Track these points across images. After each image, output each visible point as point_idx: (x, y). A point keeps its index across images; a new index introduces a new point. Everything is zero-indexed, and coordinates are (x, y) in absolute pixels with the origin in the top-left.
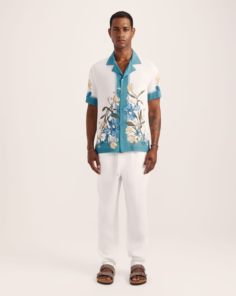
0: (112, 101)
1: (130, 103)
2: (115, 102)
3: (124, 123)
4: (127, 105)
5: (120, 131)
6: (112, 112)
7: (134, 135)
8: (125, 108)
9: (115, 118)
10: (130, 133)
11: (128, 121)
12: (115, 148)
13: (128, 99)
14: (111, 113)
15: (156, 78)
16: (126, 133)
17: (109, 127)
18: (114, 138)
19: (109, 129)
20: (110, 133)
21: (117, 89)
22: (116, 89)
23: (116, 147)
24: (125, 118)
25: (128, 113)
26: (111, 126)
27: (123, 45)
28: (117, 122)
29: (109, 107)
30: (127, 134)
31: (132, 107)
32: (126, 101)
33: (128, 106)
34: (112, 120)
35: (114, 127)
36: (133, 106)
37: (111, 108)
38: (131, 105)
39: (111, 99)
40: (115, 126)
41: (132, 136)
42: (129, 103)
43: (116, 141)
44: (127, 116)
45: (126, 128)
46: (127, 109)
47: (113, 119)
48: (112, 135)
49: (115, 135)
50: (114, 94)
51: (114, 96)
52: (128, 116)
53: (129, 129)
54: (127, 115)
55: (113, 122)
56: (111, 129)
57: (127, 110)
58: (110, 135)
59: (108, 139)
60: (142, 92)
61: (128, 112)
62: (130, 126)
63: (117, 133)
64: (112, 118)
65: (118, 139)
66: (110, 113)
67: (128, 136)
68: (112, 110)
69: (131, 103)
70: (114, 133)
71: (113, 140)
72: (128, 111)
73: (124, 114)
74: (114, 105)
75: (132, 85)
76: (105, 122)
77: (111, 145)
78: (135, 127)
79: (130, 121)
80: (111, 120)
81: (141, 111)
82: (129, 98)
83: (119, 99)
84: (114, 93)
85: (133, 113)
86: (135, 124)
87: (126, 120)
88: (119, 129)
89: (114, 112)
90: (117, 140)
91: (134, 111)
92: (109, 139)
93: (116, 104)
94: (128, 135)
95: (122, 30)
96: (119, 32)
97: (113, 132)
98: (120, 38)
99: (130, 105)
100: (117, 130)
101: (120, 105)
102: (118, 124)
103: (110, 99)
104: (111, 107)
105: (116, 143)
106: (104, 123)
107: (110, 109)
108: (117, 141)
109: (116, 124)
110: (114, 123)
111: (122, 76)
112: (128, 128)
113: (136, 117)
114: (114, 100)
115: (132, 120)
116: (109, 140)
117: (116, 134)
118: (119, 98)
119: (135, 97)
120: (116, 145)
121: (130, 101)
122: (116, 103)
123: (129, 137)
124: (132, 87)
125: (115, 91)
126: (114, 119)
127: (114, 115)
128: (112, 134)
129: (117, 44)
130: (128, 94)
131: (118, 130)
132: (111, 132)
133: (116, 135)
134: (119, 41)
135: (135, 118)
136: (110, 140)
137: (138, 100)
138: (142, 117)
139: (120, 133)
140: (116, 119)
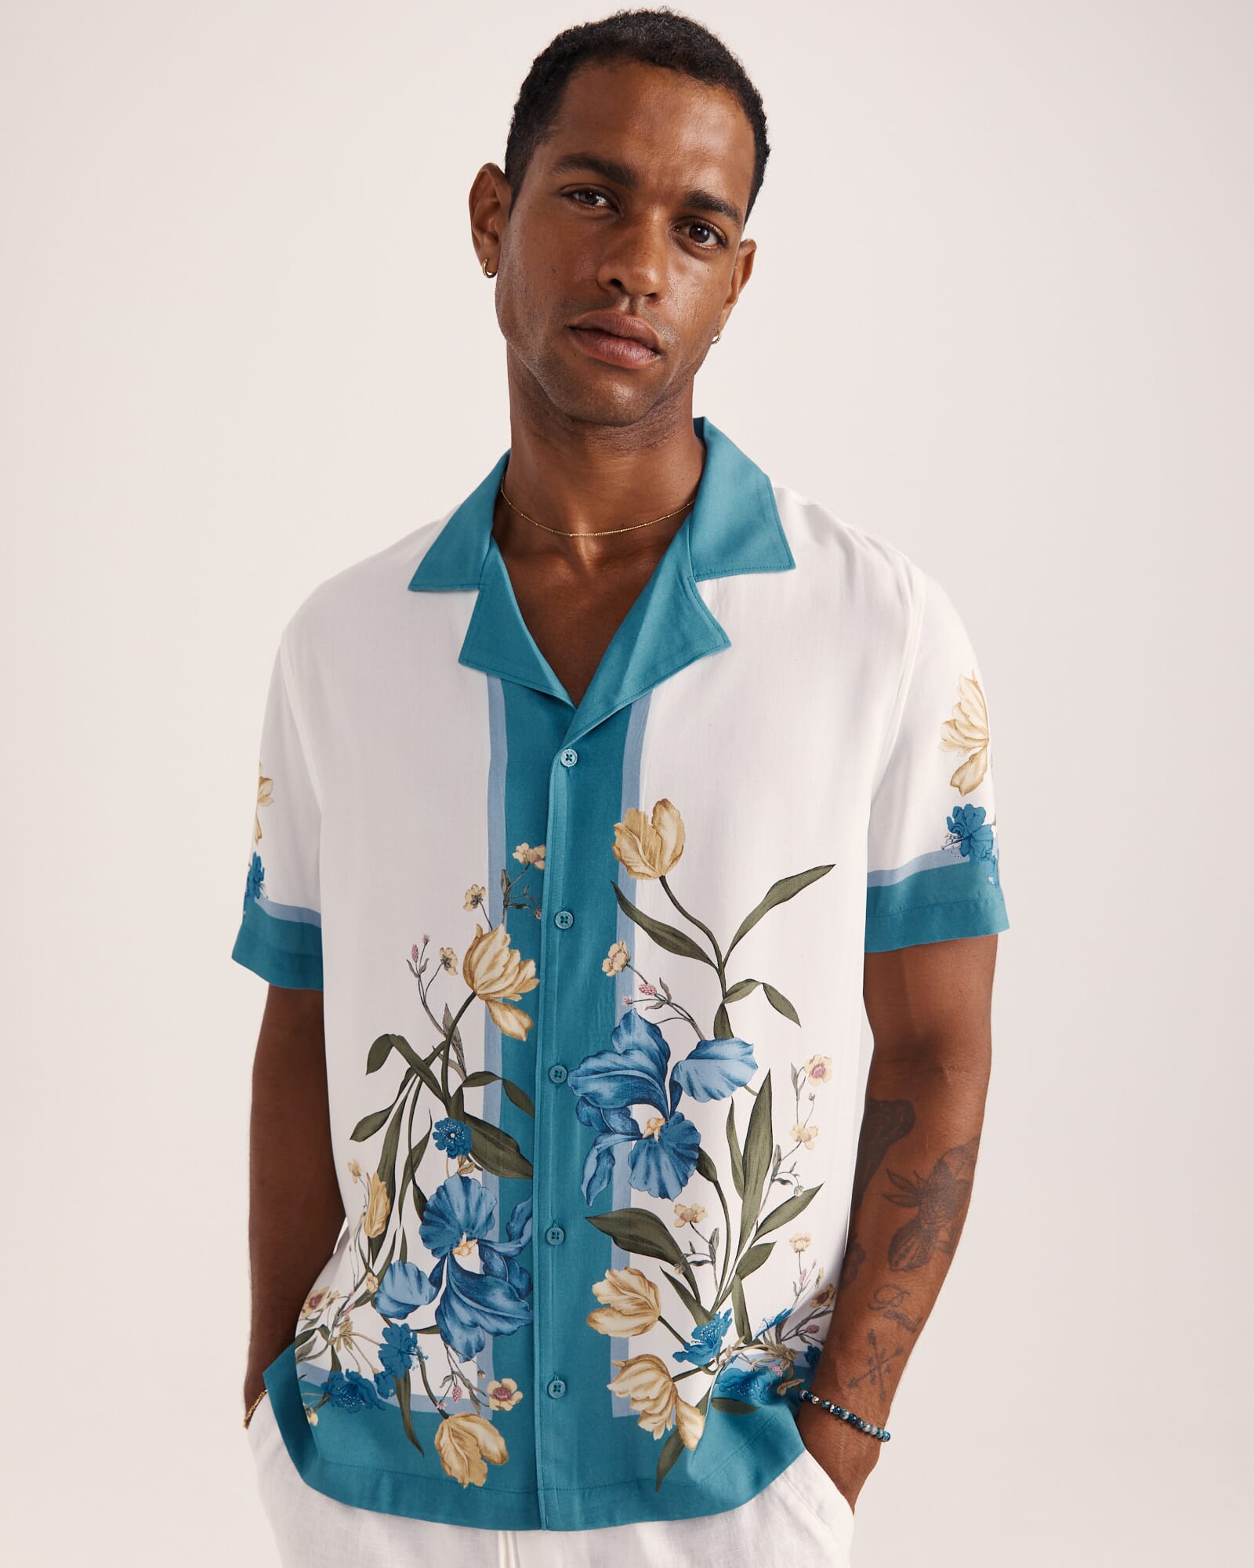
0: (450, 990)
1: (644, 1010)
2: (488, 1000)
3: (577, 1229)
4: (615, 1032)
5: (529, 1309)
6: (454, 1103)
7: (675, 1368)
8: (593, 1064)
9: (485, 1163)
10: (645, 1328)
11: (617, 1205)
12: (480, 1480)
13: (627, 964)
14: (441, 1113)
15: (952, 724)
16: (605, 1324)
17: (424, 1260)
18: (470, 1369)
19: (419, 1275)
20: (424, 1316)
21: (510, 859)
22: (502, 864)
23: (493, 1469)
24: (590, 1171)
25: (616, 1121)
26: (444, 1254)
27: (623, 392)
28: (509, 1216)
29: (424, 1041)
30: (607, 1338)
31: (665, 1052)
32: (603, 990)
33: (626, 1039)
34: (456, 1191)
35: (469, 1259)
36: (681, 1042)
37: (446, 1062)
38: (654, 1030)
39: (446, 962)
40: (484, 1247)
41: (658, 1365)
42: (627, 1017)
43: (494, 1404)
44: (609, 1151)
45: (602, 1278)
46: (606, 1073)
47: (466, 1182)
48: (447, 1339)
49: (480, 1348)
50: (478, 917)
51: (479, 939)
52: (623, 1149)
53: (634, 1282)
54: (606, 1141)
55: (460, 1215)
56: (435, 1281)
57: (606, 1089)
58: (430, 1344)
59: (407, 1379)
60: (784, 890)
61: (625, 1113)
62: (637, 1260)
63: (506, 1327)
64: (454, 1164)
65: (510, 1383)
66: (431, 1110)
67: (615, 1362)
68: (455, 1081)
69: (653, 1017)
70: (475, 1325)
71: (466, 1394)
72: (618, 1096)
73: (578, 1127)
74: (472, 1031)
75: (665, 816)
76: (391, 1194)
77: (445, 1441)
78: (689, 1276)
79: (642, 1200)
80: (442, 1190)
81: (764, 1097)
82: (638, 963)
83: (531, 968)
84: (477, 900)
85: (672, 1118)
86: (685, 1249)
87: (599, 1188)
88: (521, 1285)
89: (475, 1102)
90: (502, 1393)
91: (687, 1106)
92: (415, 1375)
93: (490, 1016)
94: (625, 1343)
95: (658, 217)
96: (628, 233)
97: (465, 1315)
98: (613, 303)
99: (641, 1036)
100: (499, 1298)
101: (532, 1032)
102: (515, 1227)
103: (435, 962)
104: (441, 1051)
105: (499, 1420)
106: (383, 1199)
107: (436, 1068)
108: (508, 1406)
109: (493, 1235)
110: (470, 1225)
111: (561, 716)
112: (623, 1275)
113: (705, 1168)
114: (469, 974)
115: (664, 1194)
116: (417, 1388)
117: (497, 1334)
118: (524, 959)
119: (697, 953)
120: (495, 1445)
121: (646, 989)
122: (497, 1011)
123: (628, 1365)
124: (671, 843)
125: (483, 880)
126: (476, 1175)
127: (477, 1138)
128: (456, 1332)
129: (552, 364)
130: (621, 914)
131: (514, 1295)
132: (439, 1313)
133: (489, 1340)
134: (600, 332)
135: (696, 1178)
136: (438, 1393)
137: (732, 979)
138: (773, 1155)
139: (530, 1325)
140: (495, 1179)
